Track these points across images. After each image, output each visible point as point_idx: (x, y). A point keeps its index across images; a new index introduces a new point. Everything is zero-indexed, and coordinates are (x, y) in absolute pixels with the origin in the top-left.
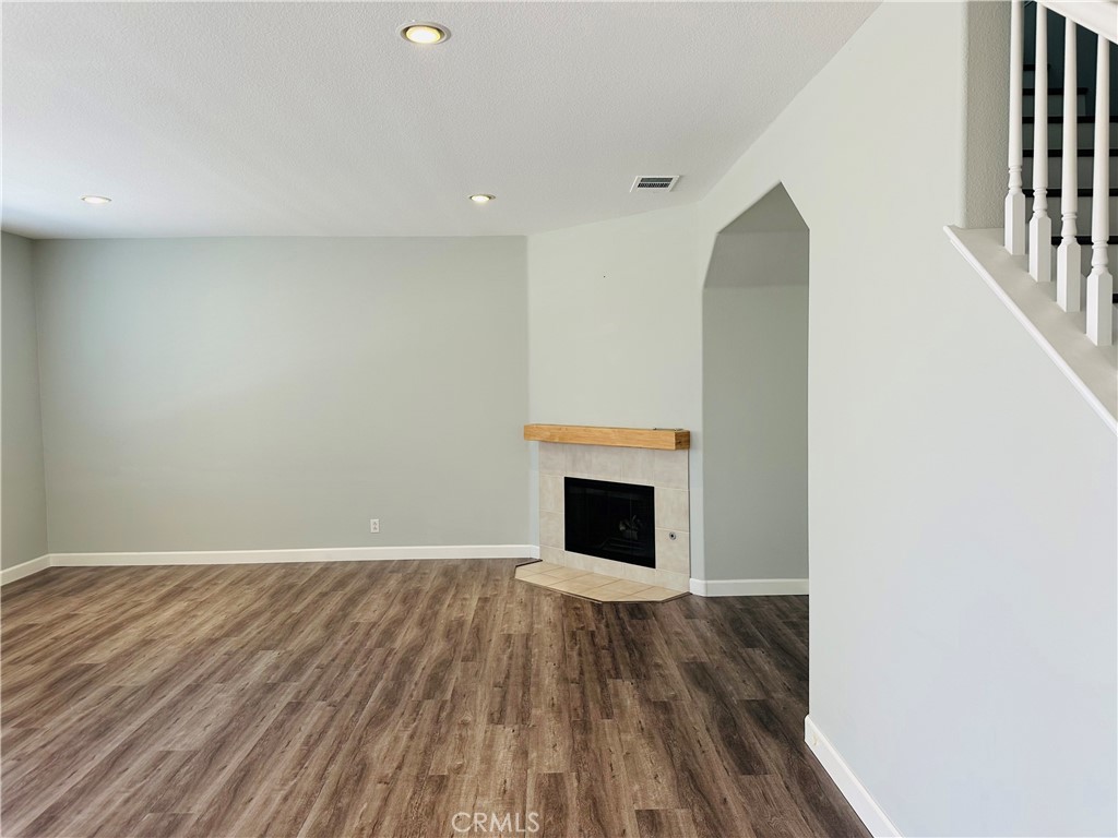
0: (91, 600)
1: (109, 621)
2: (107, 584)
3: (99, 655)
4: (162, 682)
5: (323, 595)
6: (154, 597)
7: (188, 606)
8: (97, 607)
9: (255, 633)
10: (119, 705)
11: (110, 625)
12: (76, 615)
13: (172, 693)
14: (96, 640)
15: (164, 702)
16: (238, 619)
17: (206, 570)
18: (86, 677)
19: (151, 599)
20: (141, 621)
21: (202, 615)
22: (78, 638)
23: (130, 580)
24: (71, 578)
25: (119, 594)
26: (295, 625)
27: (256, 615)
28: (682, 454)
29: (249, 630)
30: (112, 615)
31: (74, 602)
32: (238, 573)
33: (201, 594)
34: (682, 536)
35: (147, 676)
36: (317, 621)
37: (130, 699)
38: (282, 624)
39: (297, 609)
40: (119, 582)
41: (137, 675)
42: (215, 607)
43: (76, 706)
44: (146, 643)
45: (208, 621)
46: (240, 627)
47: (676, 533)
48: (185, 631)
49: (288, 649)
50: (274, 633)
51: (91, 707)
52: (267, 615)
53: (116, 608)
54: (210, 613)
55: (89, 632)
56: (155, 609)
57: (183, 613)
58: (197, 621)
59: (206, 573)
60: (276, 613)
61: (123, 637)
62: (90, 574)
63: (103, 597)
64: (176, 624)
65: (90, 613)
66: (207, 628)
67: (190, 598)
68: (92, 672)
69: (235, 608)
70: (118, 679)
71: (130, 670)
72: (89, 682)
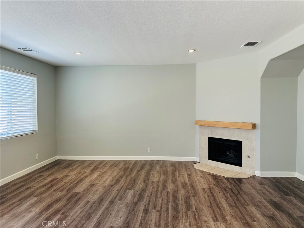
0: (71, 171)
1: (79, 177)
2: (75, 165)
3: (80, 189)
4: (101, 200)
5: (139, 171)
6: (89, 170)
7: (100, 173)
8: (74, 173)
9: (123, 183)
10: (91, 207)
11: (80, 179)
12: (68, 175)
13: (106, 204)
14: (77, 184)
15: (104, 207)
16: (117, 178)
17: (102, 162)
18: (78, 197)
19: (88, 171)
20: (88, 178)
21: (106, 176)
22: (72, 183)
23: (81, 164)
24: (64, 163)
25: (79, 169)
26: (134, 181)
27: (121, 177)
28: (253, 131)
29: (121, 182)
30: (79, 175)
31: (67, 171)
32: (111, 163)
33: (103, 169)
34: (252, 157)
35: (96, 198)
36: (141, 180)
37: (93, 206)
38: (130, 180)
39: (133, 176)
40: (78, 165)
41: (93, 197)
42: (108, 174)
43: (78, 207)
44: (92, 185)
45: (108, 179)
46: (118, 181)
47: (250, 156)
48: (102, 182)
49: (136, 189)
50: (129, 183)
51: (82, 208)
52: (125, 177)
53: (79, 173)
54: (107, 176)
55: (74, 181)
56: (91, 174)
57: (99, 176)
58: (105, 179)
59: (102, 163)
60: (127, 176)
61: (85, 183)
62: (69, 162)
63: (75, 169)
64: (99, 179)
65: (73, 175)
66: (108, 181)
67: (100, 171)
68: (79, 195)
69: (114, 175)
70: (87, 198)
71: (90, 195)
72: (79, 199)
